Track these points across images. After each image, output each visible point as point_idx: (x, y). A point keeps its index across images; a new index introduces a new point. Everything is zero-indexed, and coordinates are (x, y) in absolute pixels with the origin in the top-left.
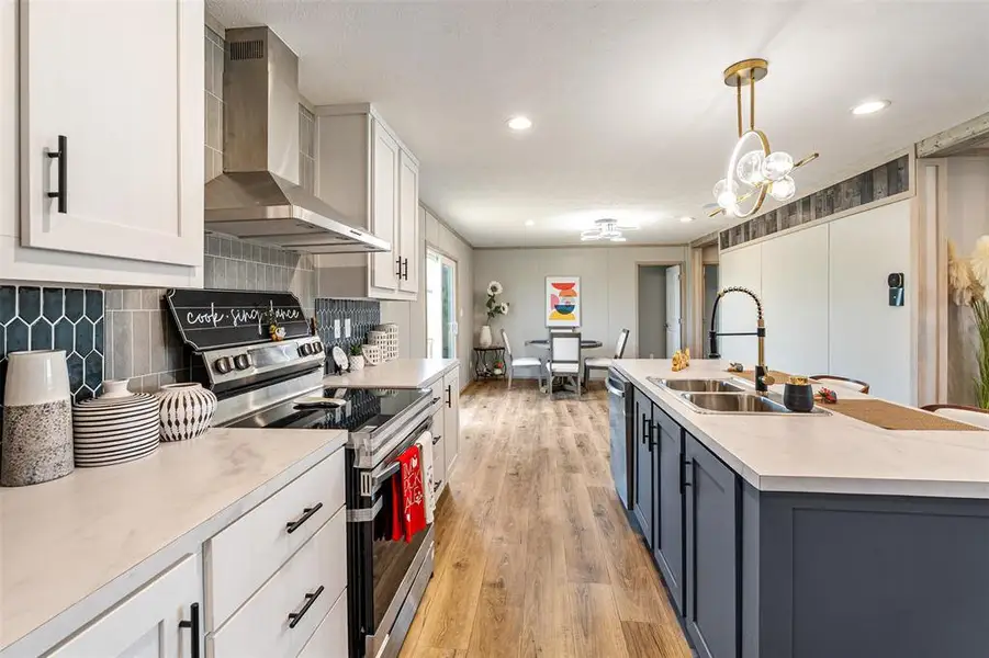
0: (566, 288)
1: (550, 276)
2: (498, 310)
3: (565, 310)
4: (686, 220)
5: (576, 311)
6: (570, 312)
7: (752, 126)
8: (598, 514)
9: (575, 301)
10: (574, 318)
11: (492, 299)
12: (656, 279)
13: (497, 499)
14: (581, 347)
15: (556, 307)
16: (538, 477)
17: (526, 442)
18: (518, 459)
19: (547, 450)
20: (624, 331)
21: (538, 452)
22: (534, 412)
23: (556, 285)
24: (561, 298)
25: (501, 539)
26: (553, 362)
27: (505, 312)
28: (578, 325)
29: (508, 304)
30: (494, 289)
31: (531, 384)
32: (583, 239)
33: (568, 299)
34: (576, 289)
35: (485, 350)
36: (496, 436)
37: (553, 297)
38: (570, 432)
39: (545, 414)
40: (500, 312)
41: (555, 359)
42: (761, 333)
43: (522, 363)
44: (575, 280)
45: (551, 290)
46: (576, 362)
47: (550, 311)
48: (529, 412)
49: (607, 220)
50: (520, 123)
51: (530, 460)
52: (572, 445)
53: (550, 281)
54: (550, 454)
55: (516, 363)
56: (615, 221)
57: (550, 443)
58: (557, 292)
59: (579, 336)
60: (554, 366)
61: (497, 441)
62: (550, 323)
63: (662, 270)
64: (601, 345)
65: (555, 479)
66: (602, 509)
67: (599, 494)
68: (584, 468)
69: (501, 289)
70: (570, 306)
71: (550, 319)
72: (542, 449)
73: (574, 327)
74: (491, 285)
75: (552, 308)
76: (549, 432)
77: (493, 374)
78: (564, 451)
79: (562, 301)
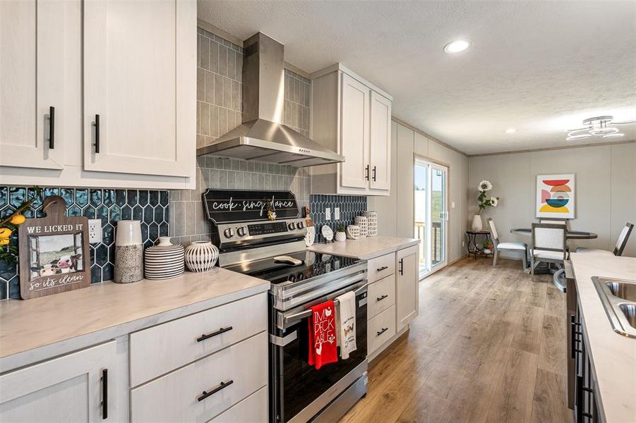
0: (558, 184)
1: (540, 174)
2: (488, 203)
3: (559, 203)
5: (570, 206)
6: (562, 206)
8: (538, 399)
9: (570, 196)
10: (567, 211)
11: (483, 194)
14: (566, 238)
15: (547, 200)
16: (489, 346)
17: (491, 313)
18: (476, 326)
19: (508, 324)
20: (628, 225)
21: (499, 324)
22: (510, 289)
23: (547, 182)
24: (552, 194)
25: (431, 388)
26: (535, 248)
27: (495, 205)
28: (572, 217)
29: (498, 199)
30: (485, 186)
33: (561, 194)
34: (571, 185)
35: (475, 234)
36: (465, 303)
37: (544, 192)
38: (540, 313)
39: (521, 292)
40: (490, 205)
41: (537, 246)
43: (509, 246)
44: (571, 177)
45: (541, 186)
46: (561, 251)
47: (540, 204)
48: (505, 288)
49: (598, 118)
51: (488, 328)
52: (538, 326)
53: (540, 179)
54: (510, 328)
55: (500, 246)
57: (515, 318)
58: (549, 188)
59: (565, 227)
60: (536, 252)
61: (465, 306)
62: (539, 215)
64: (596, 237)
65: (505, 351)
66: (545, 395)
67: (548, 380)
68: (542, 350)
69: (490, 187)
70: (563, 200)
71: (540, 211)
72: (503, 323)
73: (568, 219)
74: (481, 184)
75: (542, 202)
76: (517, 309)
77: (483, 253)
78: (526, 329)
79: (554, 196)
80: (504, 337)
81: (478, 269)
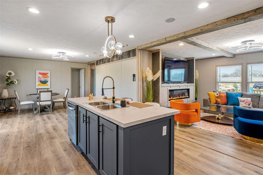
0: (44, 74)
1: (37, 70)
2: (12, 83)
3: (44, 82)
4: (87, 56)
5: (49, 83)
6: (46, 83)
7: (112, 34)
8: (65, 150)
9: (49, 79)
10: (48, 85)
11: (9, 78)
12: (77, 73)
13: (20, 159)
14: (52, 95)
15: (40, 81)
16: (39, 145)
17: (31, 133)
18: (28, 141)
19: (41, 134)
20: (67, 89)
21: (37, 136)
22: (32, 121)
23: (40, 73)
24: (42, 78)
26: (40, 101)
27: (16, 83)
28: (49, 87)
29: (17, 80)
30: (10, 74)
31: (30, 110)
32: (53, 58)
33: (46, 78)
34: (49, 75)
35: (5, 99)
36: (15, 134)
37: (39, 77)
38: (49, 126)
39: (38, 121)
40: (14, 83)
42: (114, 88)
43: (25, 103)
44: (49, 72)
45: (38, 75)
46: (50, 101)
47: (38, 83)
48: (30, 122)
49: (62, 53)
50: (34, 11)
51: (34, 139)
52: (51, 130)
53: (37, 72)
54: (43, 135)
55: (22, 103)
56: (65, 53)
57: (42, 131)
58: (41, 76)
59: (51, 91)
60: (41, 103)
61: (16, 136)
62: (37, 87)
63: (79, 70)
64: (59, 94)
65: (46, 143)
66: (66, 148)
67: (64, 144)
68: (58, 137)
69: (13, 74)
70: (46, 81)
71: (38, 86)
72: (39, 134)
73: (48, 89)
74: (8, 72)
75: (38, 82)
76: (40, 127)
77: (10, 109)
78: (48, 132)
79: (43, 79)
80: (43, 139)
81: (10, 118)
